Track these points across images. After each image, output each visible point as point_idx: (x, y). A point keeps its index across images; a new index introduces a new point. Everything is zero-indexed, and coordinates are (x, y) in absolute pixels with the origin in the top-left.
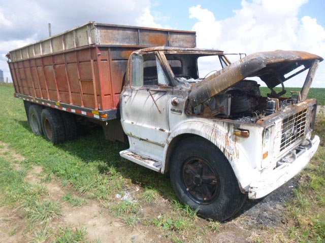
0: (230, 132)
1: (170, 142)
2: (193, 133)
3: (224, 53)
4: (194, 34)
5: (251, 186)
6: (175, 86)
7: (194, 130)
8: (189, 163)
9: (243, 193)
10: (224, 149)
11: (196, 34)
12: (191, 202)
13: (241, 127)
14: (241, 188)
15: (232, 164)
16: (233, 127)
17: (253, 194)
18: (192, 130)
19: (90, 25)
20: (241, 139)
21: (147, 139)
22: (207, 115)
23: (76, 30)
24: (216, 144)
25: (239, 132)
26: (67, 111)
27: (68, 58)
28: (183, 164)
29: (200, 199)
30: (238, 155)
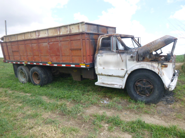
0: (159, 66)
1: (129, 74)
2: (143, 68)
3: (134, 37)
4: (115, 28)
5: (171, 85)
6: (128, 50)
7: (143, 67)
8: (138, 82)
9: (166, 89)
10: (158, 73)
11: (116, 28)
12: (140, 99)
13: (164, 63)
14: (166, 87)
15: (162, 78)
16: (160, 64)
17: (171, 88)
18: (142, 67)
19: (82, 23)
20: (164, 68)
21: (112, 75)
22: (146, 61)
23: (70, 25)
24: (154, 71)
25: (164, 66)
26: (58, 66)
27: (61, 39)
28: (135, 82)
29: (144, 96)
30: (164, 74)
